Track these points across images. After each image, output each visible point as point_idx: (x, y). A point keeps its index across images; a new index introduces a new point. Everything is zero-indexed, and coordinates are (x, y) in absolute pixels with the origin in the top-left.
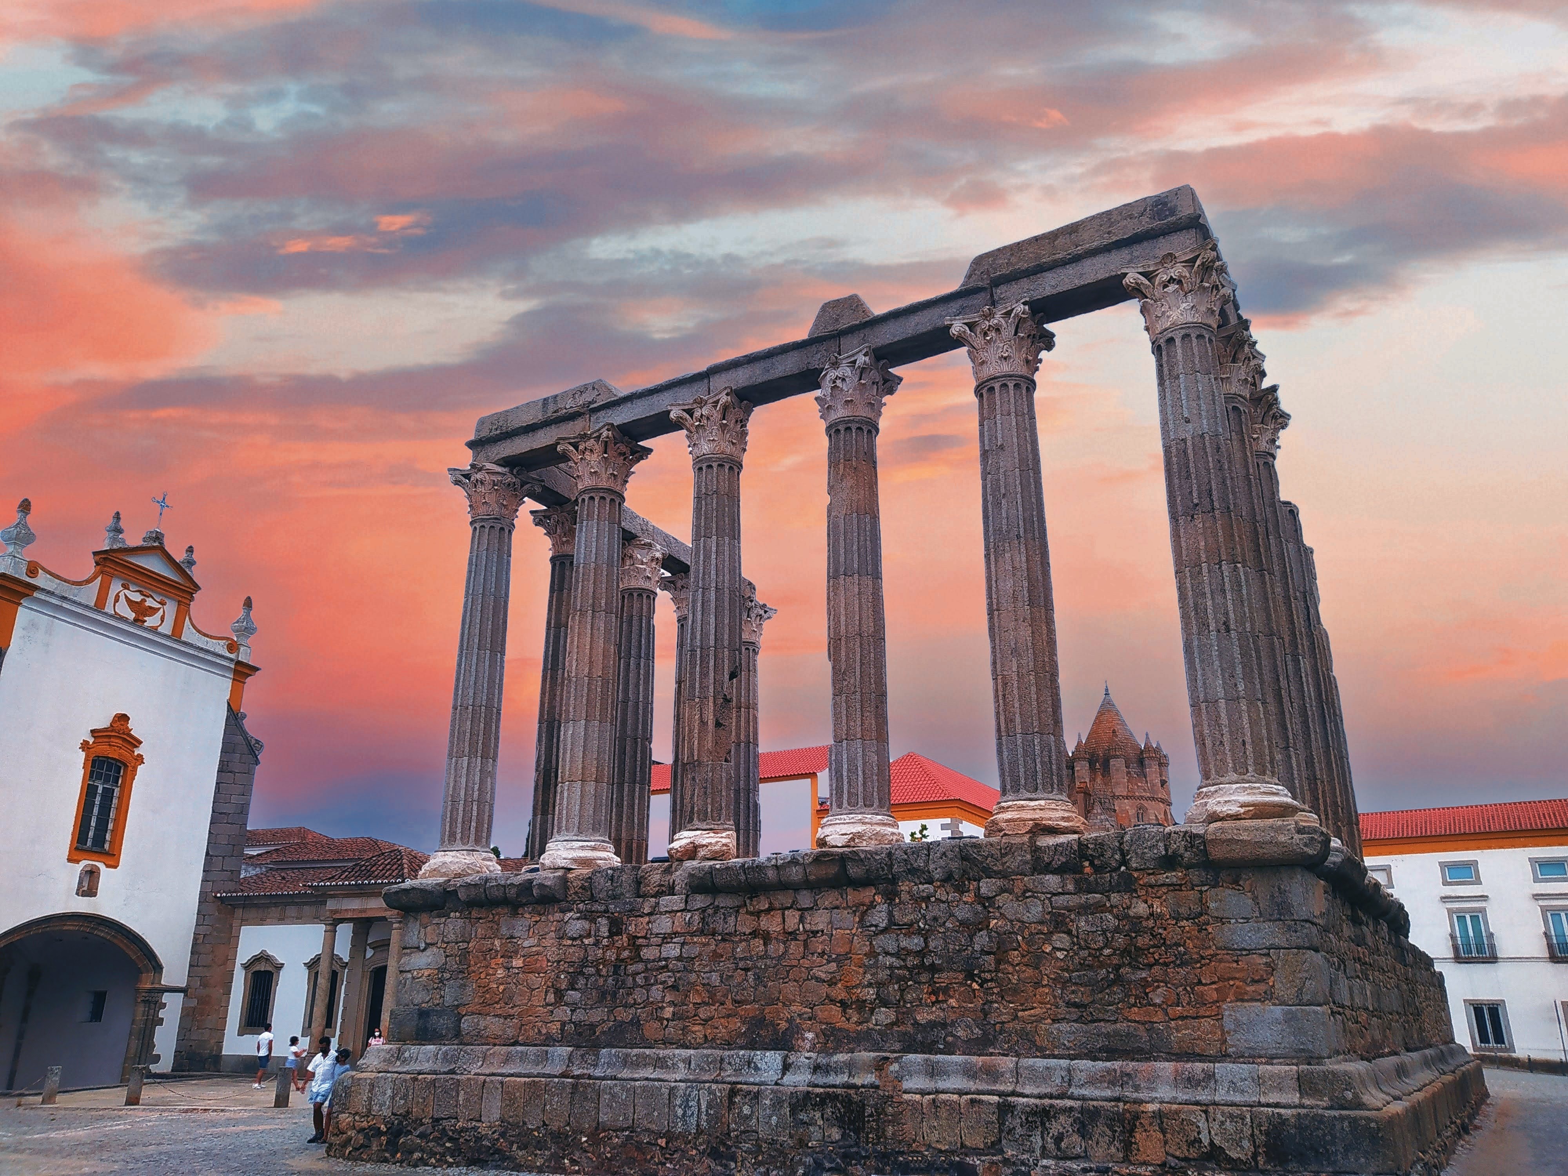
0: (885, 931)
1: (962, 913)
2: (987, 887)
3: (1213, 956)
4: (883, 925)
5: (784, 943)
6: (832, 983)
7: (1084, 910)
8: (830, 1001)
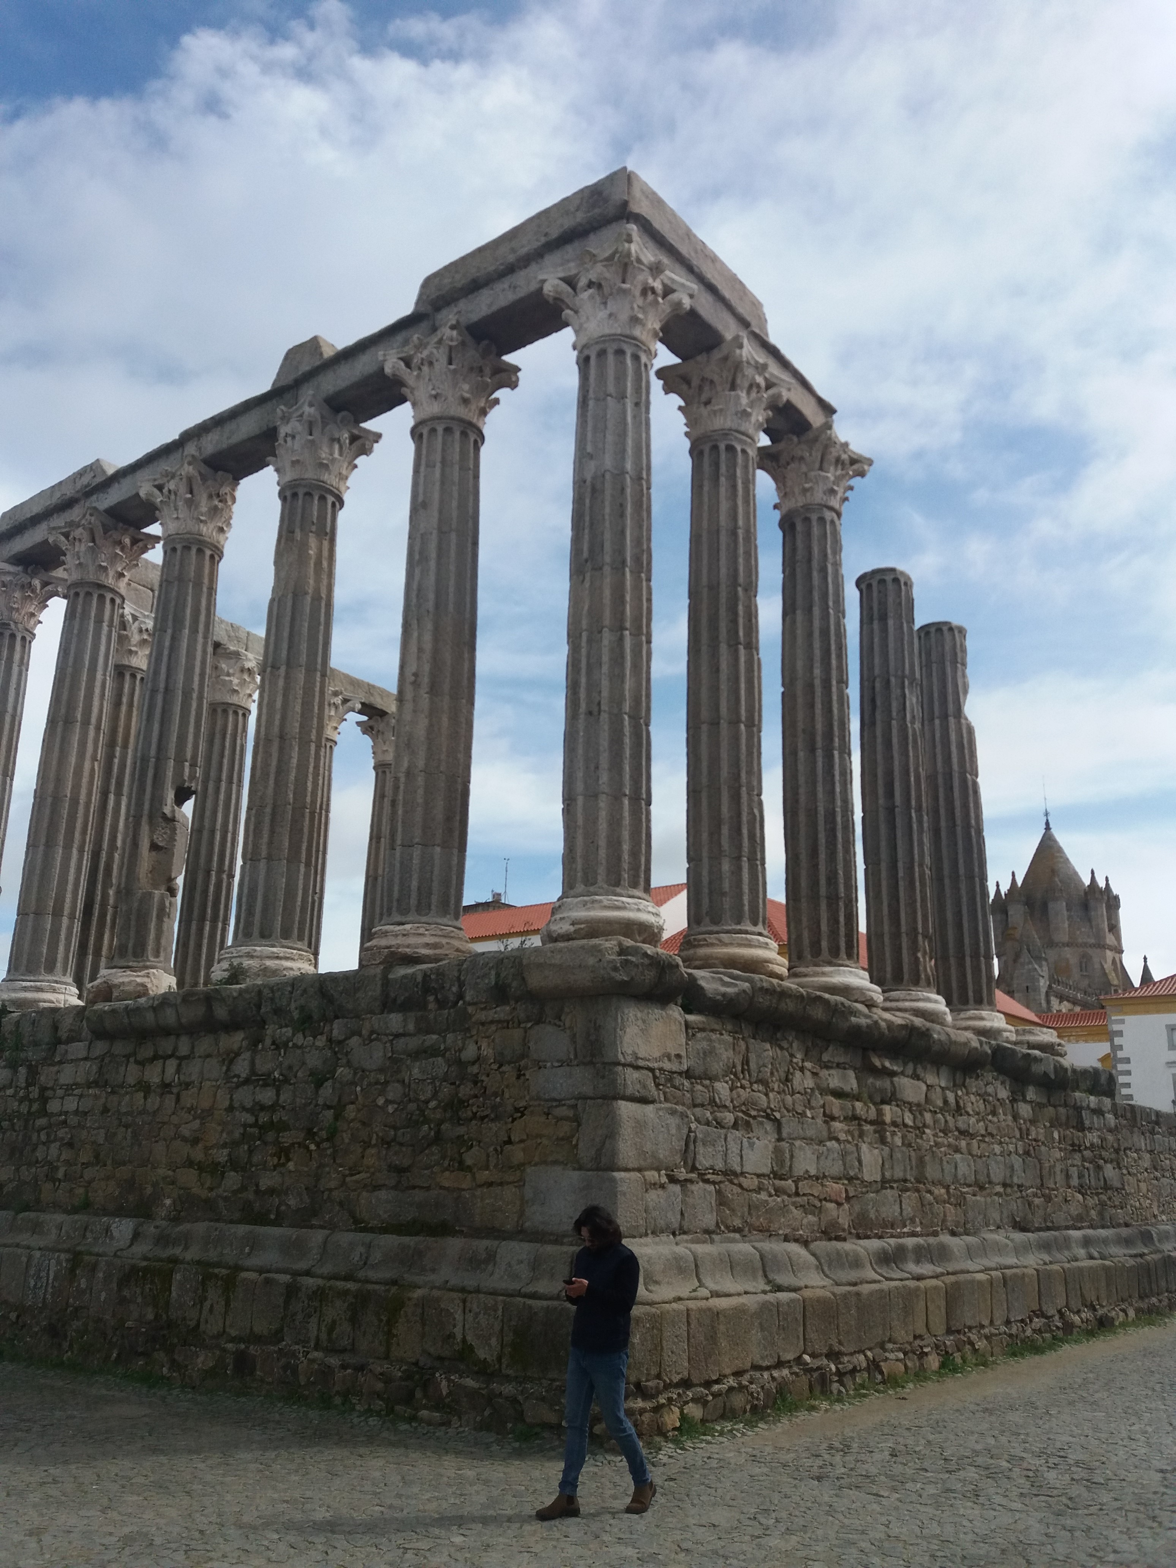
0: (247, 1081)
1: (314, 1060)
2: (337, 1029)
3: (526, 1108)
4: (243, 1075)
5: (162, 1095)
6: (195, 1141)
7: (418, 1054)
8: (190, 1163)
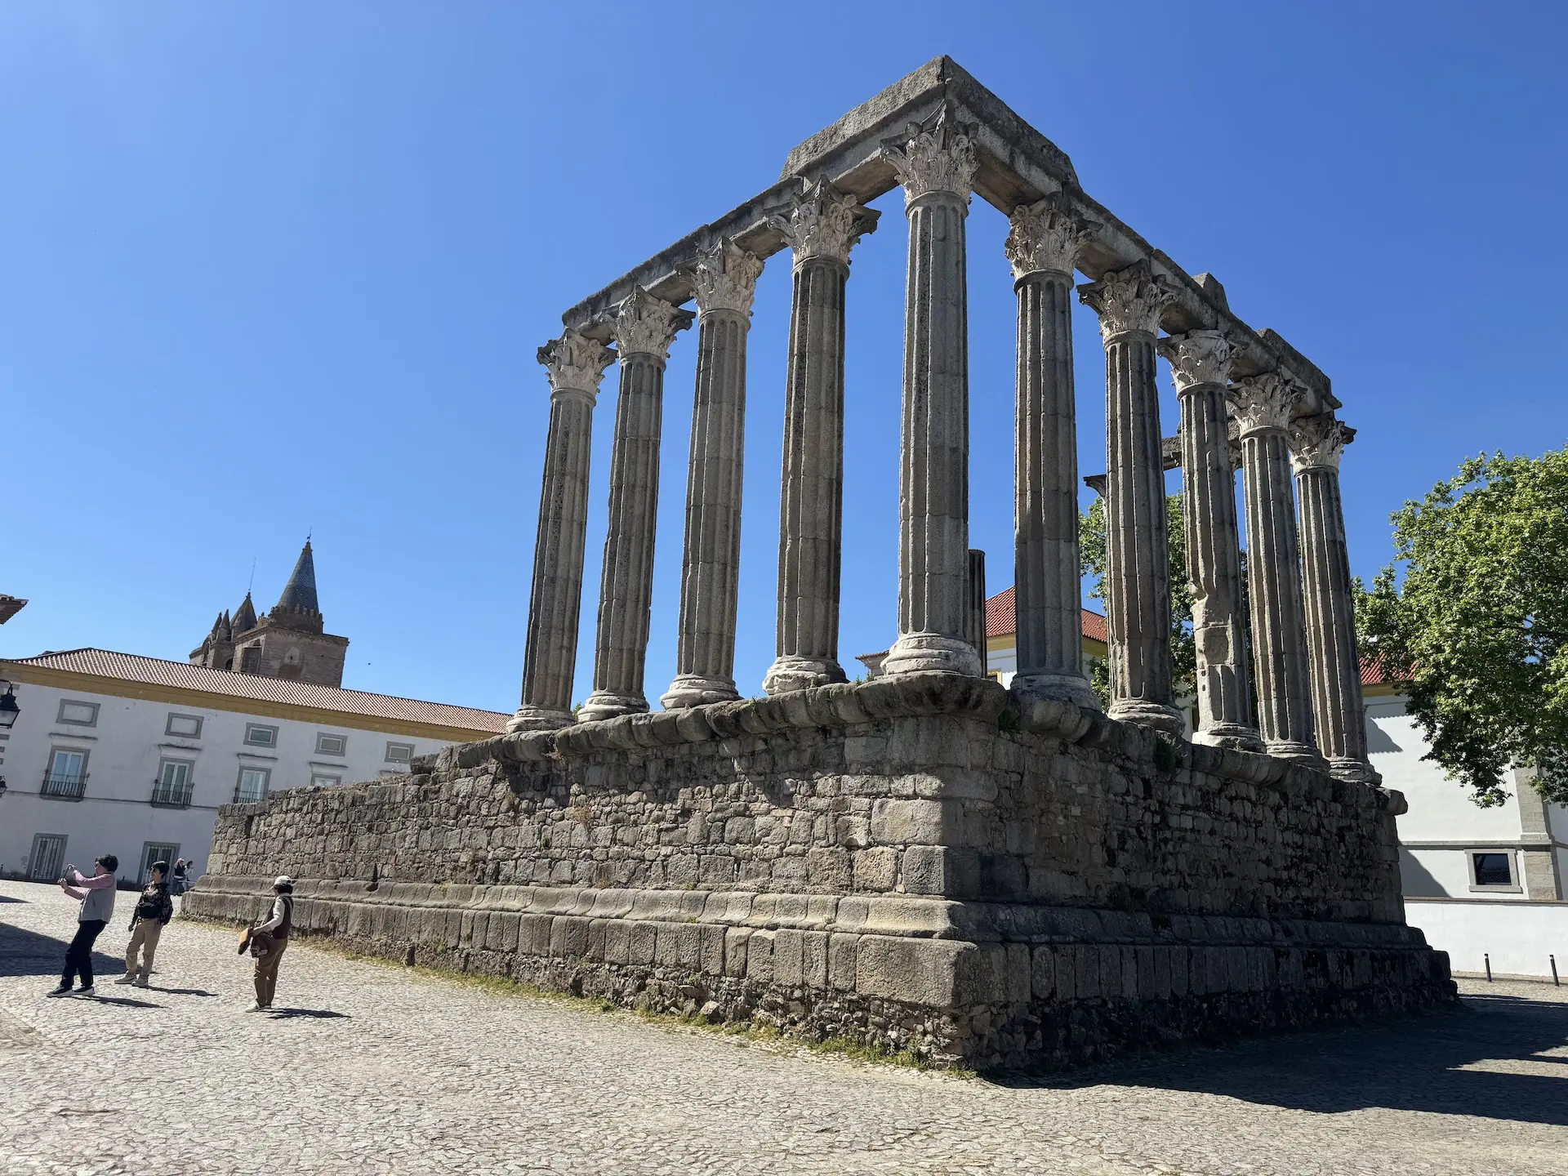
8: (1269, 880)
